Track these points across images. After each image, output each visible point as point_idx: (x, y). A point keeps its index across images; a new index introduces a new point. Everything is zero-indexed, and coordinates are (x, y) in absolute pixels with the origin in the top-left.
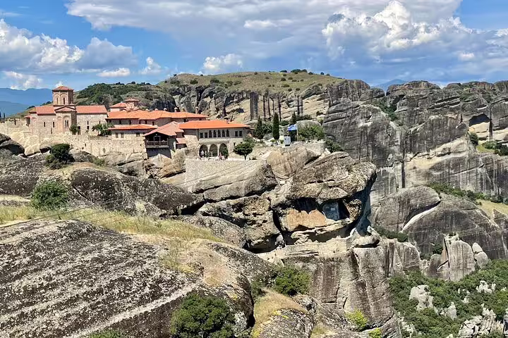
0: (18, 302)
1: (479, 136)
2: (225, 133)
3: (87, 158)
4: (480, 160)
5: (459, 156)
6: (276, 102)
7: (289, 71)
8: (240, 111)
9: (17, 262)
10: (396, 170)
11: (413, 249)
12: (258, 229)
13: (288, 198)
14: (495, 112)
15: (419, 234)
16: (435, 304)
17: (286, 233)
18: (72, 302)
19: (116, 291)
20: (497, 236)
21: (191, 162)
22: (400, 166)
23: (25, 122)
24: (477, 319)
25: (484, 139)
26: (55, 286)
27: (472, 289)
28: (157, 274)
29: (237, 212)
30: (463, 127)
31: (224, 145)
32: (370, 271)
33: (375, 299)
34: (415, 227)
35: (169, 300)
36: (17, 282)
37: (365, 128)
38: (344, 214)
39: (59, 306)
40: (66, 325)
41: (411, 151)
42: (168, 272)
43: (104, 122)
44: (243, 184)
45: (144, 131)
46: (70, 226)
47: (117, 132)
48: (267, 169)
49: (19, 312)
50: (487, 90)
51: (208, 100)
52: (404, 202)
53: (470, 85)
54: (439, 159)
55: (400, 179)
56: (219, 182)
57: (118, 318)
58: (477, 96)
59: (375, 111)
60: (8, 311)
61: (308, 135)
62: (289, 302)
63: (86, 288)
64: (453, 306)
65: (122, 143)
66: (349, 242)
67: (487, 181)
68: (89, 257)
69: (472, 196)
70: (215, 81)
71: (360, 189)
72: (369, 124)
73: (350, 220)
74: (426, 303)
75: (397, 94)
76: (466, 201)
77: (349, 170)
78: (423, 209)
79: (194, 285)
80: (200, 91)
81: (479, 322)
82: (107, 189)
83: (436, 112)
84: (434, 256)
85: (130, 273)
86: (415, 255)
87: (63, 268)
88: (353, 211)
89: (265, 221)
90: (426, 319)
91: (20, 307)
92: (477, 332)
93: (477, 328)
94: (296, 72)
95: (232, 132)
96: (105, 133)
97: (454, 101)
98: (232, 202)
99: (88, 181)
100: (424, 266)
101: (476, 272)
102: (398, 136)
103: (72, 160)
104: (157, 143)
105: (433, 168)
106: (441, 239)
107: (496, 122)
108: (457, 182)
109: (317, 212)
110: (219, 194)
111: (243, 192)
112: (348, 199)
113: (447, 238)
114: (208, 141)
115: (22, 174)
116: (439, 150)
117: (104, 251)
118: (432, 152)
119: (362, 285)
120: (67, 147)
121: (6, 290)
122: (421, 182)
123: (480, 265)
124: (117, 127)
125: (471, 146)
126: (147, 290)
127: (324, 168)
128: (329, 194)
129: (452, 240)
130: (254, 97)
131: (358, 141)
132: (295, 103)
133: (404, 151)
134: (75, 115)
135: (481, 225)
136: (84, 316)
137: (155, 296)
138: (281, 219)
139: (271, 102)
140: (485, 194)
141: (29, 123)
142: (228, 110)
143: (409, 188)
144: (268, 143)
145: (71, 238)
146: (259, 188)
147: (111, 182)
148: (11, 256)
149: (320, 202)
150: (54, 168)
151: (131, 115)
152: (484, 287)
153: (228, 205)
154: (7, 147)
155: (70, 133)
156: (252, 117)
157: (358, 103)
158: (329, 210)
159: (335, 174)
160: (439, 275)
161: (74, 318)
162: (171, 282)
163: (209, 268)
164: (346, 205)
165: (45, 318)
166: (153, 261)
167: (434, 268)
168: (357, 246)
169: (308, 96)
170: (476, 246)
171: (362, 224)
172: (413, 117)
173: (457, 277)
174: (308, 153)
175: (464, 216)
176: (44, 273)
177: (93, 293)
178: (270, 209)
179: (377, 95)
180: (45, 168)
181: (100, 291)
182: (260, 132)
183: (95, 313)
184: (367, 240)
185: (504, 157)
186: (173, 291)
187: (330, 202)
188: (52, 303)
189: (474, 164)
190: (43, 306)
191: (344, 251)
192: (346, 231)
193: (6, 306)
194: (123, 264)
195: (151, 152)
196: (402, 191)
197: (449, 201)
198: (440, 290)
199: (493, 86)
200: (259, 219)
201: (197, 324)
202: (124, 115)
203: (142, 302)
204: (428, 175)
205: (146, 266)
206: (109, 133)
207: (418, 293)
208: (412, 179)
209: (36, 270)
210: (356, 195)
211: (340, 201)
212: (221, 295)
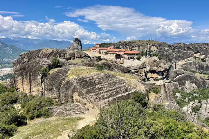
0: (97, 90)
1: (197, 57)
2: (134, 54)
3: (104, 59)
4: (197, 63)
5: (191, 61)
6: (144, 47)
7: (148, 40)
8: (135, 49)
9: (96, 82)
10: (174, 64)
11: (177, 84)
12: (141, 77)
13: (149, 70)
14: (202, 51)
15: (179, 80)
16: (182, 98)
17: (148, 79)
18: (109, 91)
19: (118, 89)
20: (200, 82)
21: (126, 61)
22: (175, 64)
23: (89, 51)
24: (194, 102)
25: (198, 58)
26: (105, 87)
27: (192, 95)
28: (127, 86)
29: (136, 73)
30: (192, 54)
31: (133, 57)
32: (169, 88)
33: (169, 95)
34: (178, 79)
35: (130, 92)
36: (97, 86)
37: (166, 54)
38: (163, 75)
39: (106, 92)
40: (108, 96)
41: (178, 60)
42: (129, 86)
43: (106, 51)
44: (138, 67)
45: (115, 54)
46: (106, 74)
47: (109, 54)
48: (144, 63)
49: (97, 92)
50: (200, 45)
51: (128, 47)
52: (175, 72)
53: (195, 44)
54: (185, 62)
55: (175, 67)
56: (132, 66)
57: (119, 96)
58: (197, 47)
59: (169, 50)
60: (95, 92)
61: (154, 55)
62: (156, 95)
63: (111, 88)
64: (187, 99)
65: (110, 56)
66: (164, 81)
67: (198, 68)
68: (111, 81)
69: (194, 72)
70: (129, 42)
71: (167, 69)
72: (167, 53)
73: (164, 76)
74: (180, 97)
75: (175, 46)
76: (192, 73)
77: (165, 64)
78: (180, 74)
79: (135, 90)
80: (126, 44)
81: (194, 103)
82: (109, 66)
83: (185, 51)
84: (182, 86)
85: (121, 86)
86: (177, 86)
87: (106, 84)
88: (165, 74)
89: (143, 75)
90: (180, 101)
91: (98, 91)
92: (193, 105)
93: (193, 104)
94: (149, 40)
95: (135, 54)
96: (106, 54)
97: (190, 48)
98: (135, 71)
99: (105, 64)
100: (180, 88)
101: (194, 91)
102: (175, 56)
103: (102, 60)
104: (118, 56)
105: (183, 64)
106: (185, 82)
107: (201, 54)
108: (190, 68)
109: (156, 74)
110: (132, 68)
111: (138, 68)
112: (164, 71)
113: (186, 82)
114: (130, 56)
115: (91, 62)
116: (185, 60)
117: (114, 80)
118: (183, 60)
119: (167, 92)
120: (101, 57)
121: (95, 87)
122: (180, 68)
123: (195, 89)
124: (109, 52)
125: (194, 59)
126: (125, 90)
127: (158, 63)
128: (160, 70)
129: (188, 83)
130: (139, 46)
131: (164, 57)
132: (149, 48)
133: (176, 60)
134: (100, 49)
135: (196, 79)
136: (111, 94)
137: (127, 91)
138: (147, 75)
139: (143, 47)
140: (197, 71)
141: (90, 51)
142: (132, 49)
143: (177, 69)
144: (144, 57)
145: (107, 77)
146: (142, 68)
147: (110, 65)
148: (95, 80)
149: (157, 72)
150: (98, 61)
151: (112, 50)
152: (195, 94)
153: (134, 71)
154: (87, 56)
155: (99, 54)
156: (138, 51)
157: (165, 48)
158: (159, 74)
159: (161, 65)
160: (184, 91)
161: (109, 95)
162: (130, 88)
163: (138, 86)
164: (164, 73)
165: (103, 94)
166: (125, 83)
167: (182, 89)
168: (166, 82)
169: (152, 46)
170: (194, 84)
171: (167, 78)
172: (179, 51)
173: (188, 92)
174: (154, 60)
175: (191, 77)
176: (102, 84)
177: (113, 90)
178: (144, 73)
179: (170, 46)
180: (96, 61)
181: (114, 89)
182: (142, 55)
183: (114, 94)
184: (168, 81)
185: (203, 62)
186: (131, 91)
187: (159, 72)
188: (104, 91)
189: (195, 64)
190: (103, 91)
191: (162, 84)
192: (163, 79)
193: (95, 91)
194: (119, 84)
195: (117, 58)
196: (175, 70)
197: (187, 73)
198: (184, 94)
199: (201, 44)
200: (141, 75)
201: (137, 99)
202: (111, 50)
203: (124, 92)
204: (182, 66)
205: (124, 84)
206: (107, 54)
207: (178, 95)
208: (178, 67)
209: (100, 84)
210: (166, 70)
211: (162, 71)
212: (142, 92)
